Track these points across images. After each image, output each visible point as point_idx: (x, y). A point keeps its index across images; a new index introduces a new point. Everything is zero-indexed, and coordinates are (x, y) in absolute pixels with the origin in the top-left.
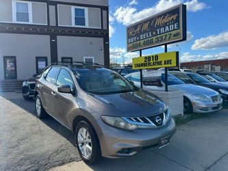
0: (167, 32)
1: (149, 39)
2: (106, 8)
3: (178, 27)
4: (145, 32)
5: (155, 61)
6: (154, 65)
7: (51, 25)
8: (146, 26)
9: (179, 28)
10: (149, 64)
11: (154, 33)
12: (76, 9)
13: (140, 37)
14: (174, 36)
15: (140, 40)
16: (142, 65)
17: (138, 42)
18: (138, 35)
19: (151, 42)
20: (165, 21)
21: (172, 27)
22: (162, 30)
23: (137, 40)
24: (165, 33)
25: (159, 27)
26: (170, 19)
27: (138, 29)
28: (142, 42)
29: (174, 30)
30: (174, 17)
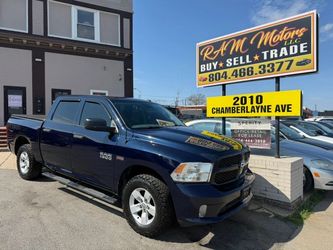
0: (284, 56)
1: (246, 67)
2: (129, 16)
3: (308, 49)
4: (236, 54)
5: (255, 104)
6: (253, 110)
7: (34, 33)
8: (238, 45)
9: (309, 52)
10: (244, 110)
11: (256, 58)
12: (79, 11)
13: (225, 63)
14: (299, 64)
15: (225, 67)
16: (228, 110)
17: (221, 72)
18: (222, 59)
19: (250, 72)
20: (280, 38)
21: (294, 49)
22: (274, 53)
23: (218, 68)
24: (279, 58)
25: (268, 48)
26: (292, 35)
27: (223, 48)
28: (230, 72)
29: (299, 54)
30: (300, 32)
